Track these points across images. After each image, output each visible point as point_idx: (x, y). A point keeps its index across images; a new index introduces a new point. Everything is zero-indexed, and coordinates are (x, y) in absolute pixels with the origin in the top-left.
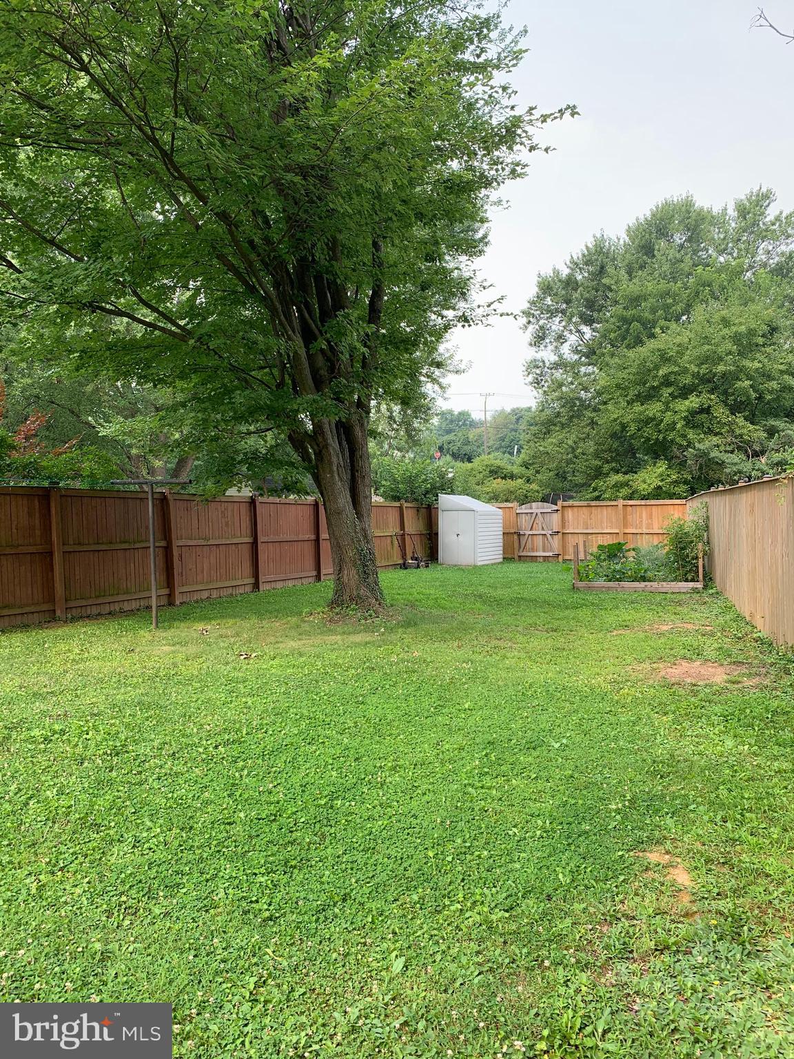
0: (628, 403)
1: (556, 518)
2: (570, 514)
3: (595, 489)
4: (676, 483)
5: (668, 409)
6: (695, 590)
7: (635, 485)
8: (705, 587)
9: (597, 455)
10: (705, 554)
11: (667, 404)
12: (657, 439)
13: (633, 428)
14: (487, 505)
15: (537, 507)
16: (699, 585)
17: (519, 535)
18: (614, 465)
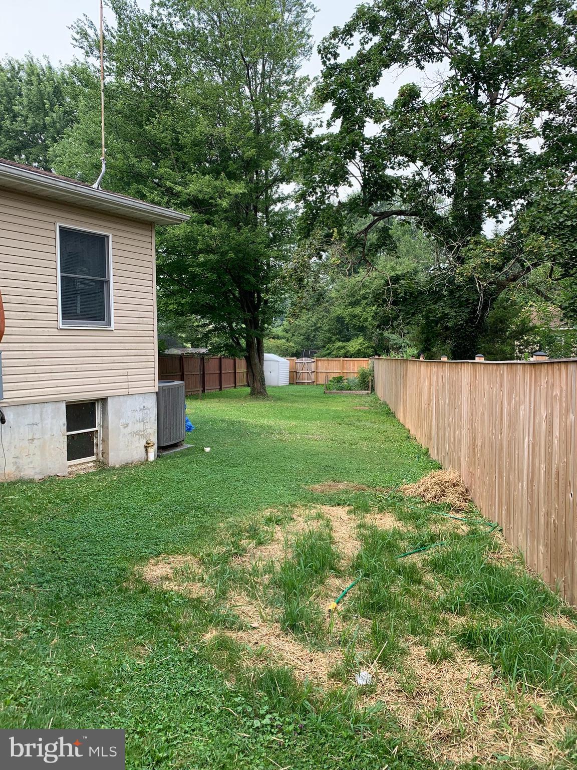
0: (345, 306)
1: (313, 365)
2: (320, 363)
3: (328, 349)
4: (368, 347)
5: (364, 311)
6: (368, 393)
7: (348, 348)
8: (371, 392)
9: (329, 331)
10: (372, 380)
11: (364, 308)
12: (359, 326)
13: (347, 320)
14: (282, 358)
15: (305, 360)
16: (369, 392)
17: (297, 372)
18: (338, 336)
